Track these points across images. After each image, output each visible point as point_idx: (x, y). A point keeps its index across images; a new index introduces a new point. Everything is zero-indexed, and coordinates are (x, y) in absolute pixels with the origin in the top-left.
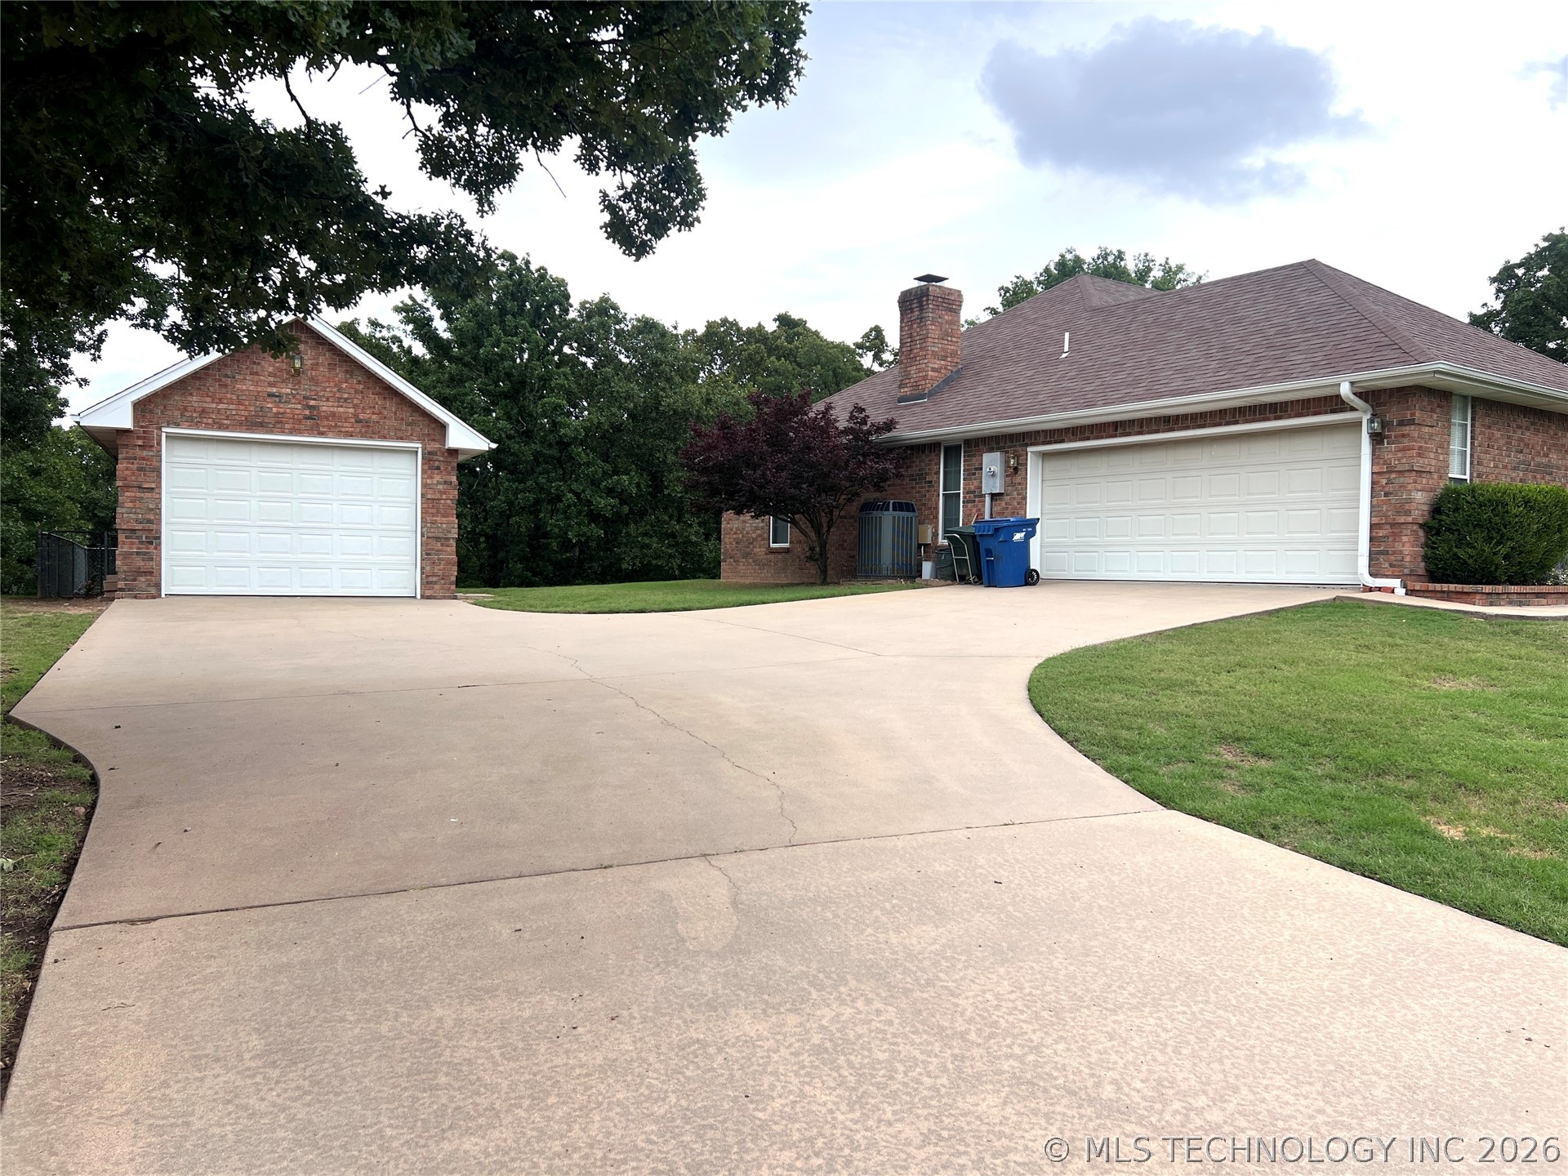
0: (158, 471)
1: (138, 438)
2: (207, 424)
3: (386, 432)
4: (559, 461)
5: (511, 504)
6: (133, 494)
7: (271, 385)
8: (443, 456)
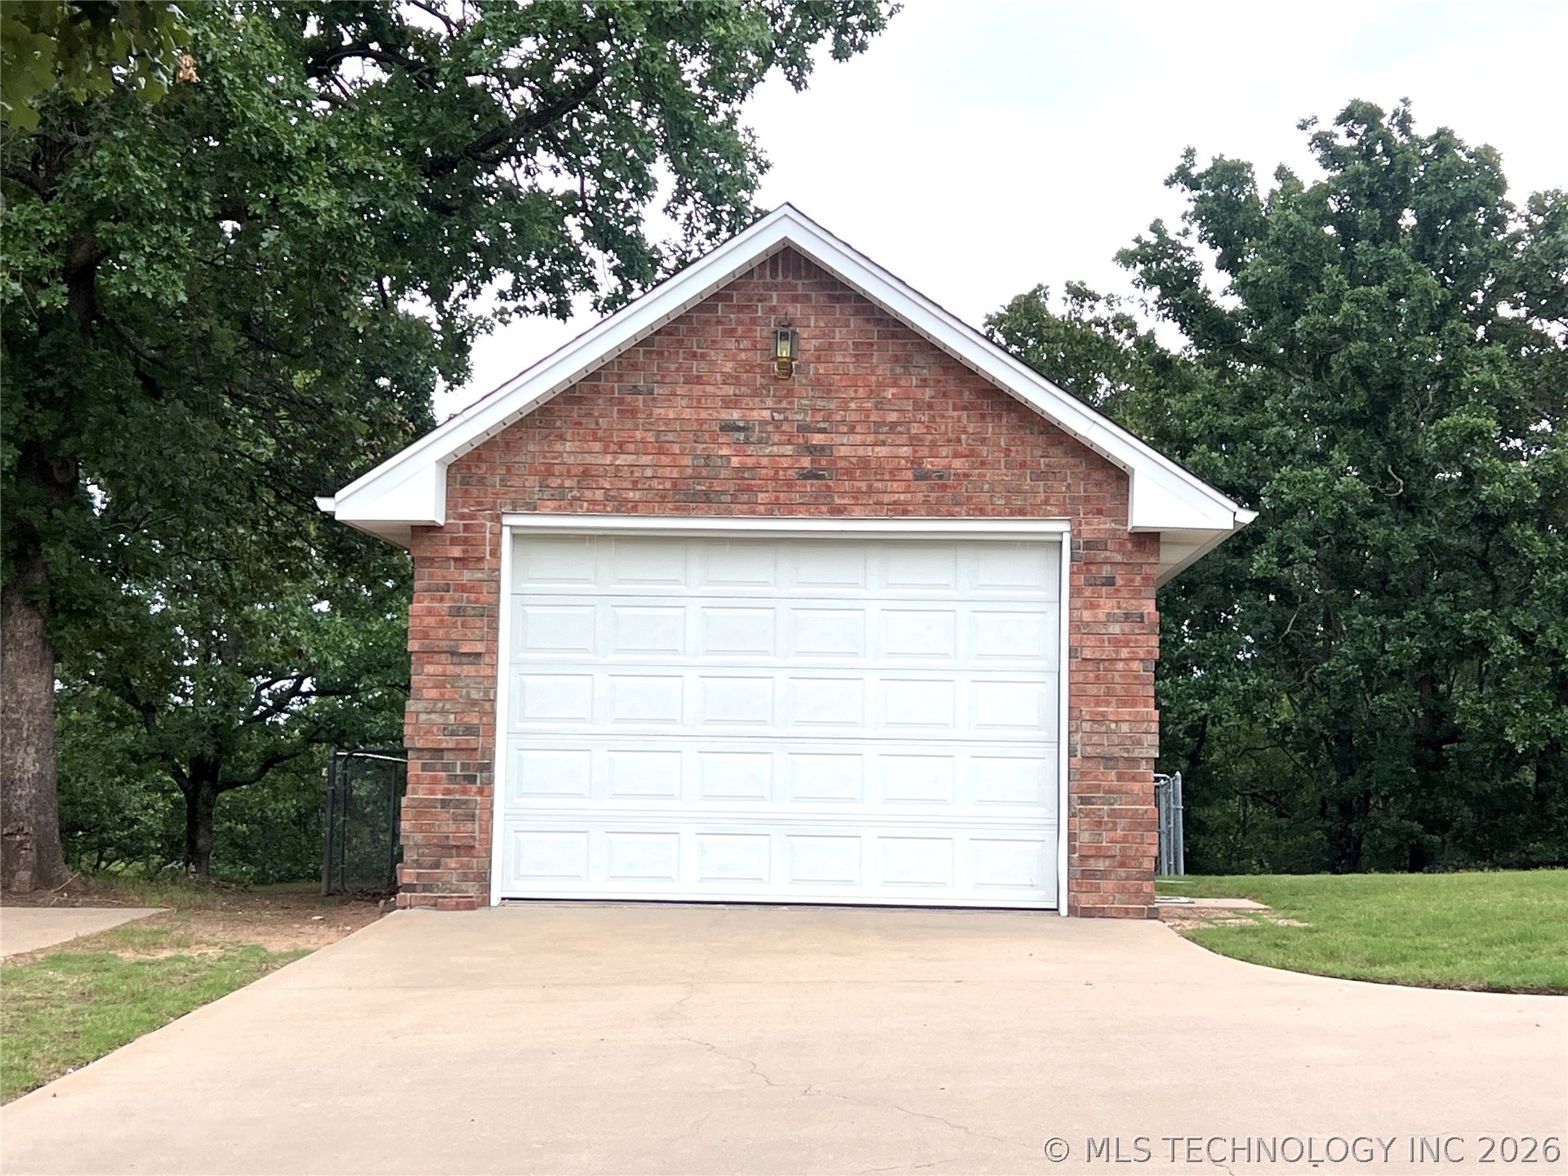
0: (490, 614)
1: (454, 541)
2: (592, 502)
3: (985, 497)
4: (1483, 563)
5: (1368, 663)
6: (439, 669)
7: (729, 403)
8: (1121, 549)
